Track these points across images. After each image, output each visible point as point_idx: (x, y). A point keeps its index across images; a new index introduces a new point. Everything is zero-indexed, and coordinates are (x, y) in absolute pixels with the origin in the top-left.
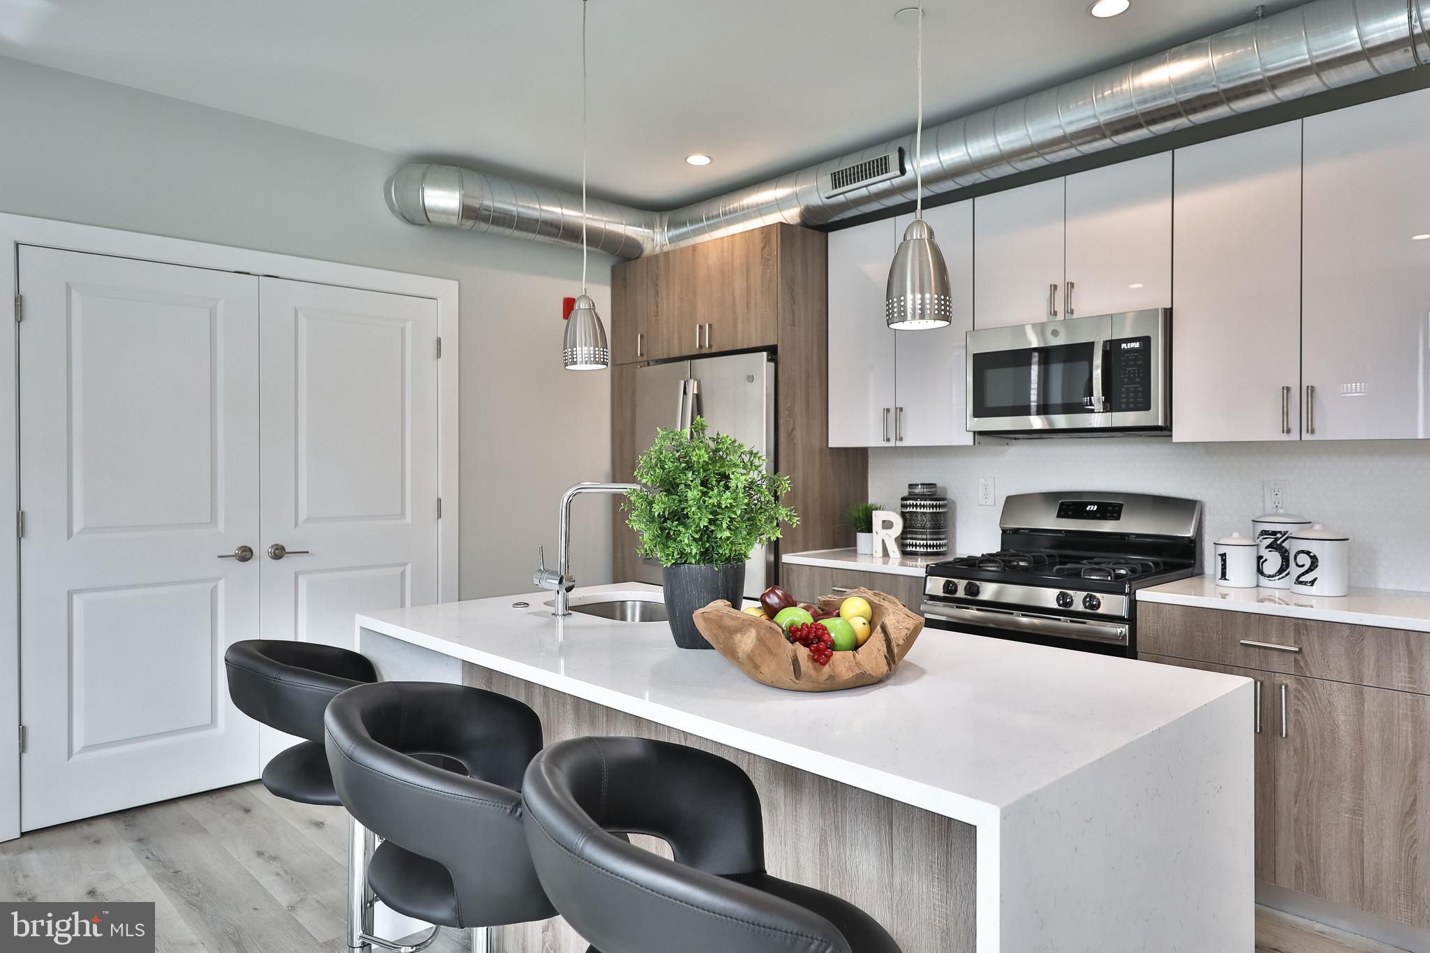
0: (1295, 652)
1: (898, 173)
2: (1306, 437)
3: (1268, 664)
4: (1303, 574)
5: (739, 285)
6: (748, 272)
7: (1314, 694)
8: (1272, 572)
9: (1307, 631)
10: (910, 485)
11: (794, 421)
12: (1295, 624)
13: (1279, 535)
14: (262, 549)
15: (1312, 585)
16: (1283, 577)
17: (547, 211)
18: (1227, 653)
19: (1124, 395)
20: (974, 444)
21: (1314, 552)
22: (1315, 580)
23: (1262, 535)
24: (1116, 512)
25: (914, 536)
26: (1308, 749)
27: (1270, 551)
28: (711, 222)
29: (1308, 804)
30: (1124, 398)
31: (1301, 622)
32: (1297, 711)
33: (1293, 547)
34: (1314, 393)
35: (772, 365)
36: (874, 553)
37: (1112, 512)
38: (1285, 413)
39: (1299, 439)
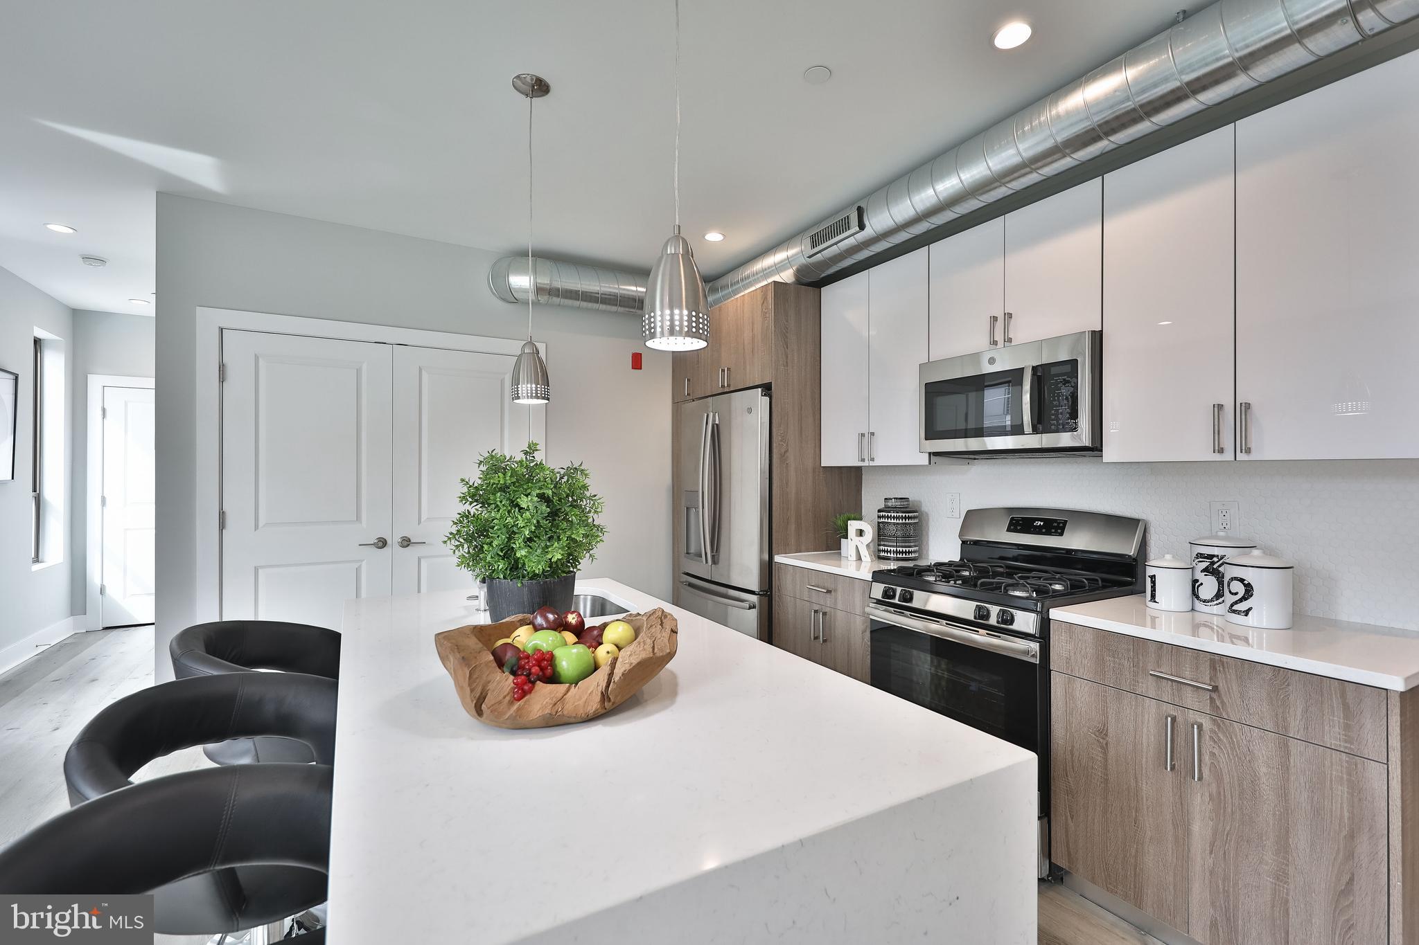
0: (1208, 690)
1: (857, 229)
2: (1240, 457)
3: (1182, 699)
4: (1236, 603)
5: (747, 335)
6: (753, 324)
7: (1231, 738)
8: (1209, 597)
9: (1224, 668)
10: (886, 499)
11: (787, 445)
12: (1211, 659)
13: (1215, 559)
14: (394, 539)
15: (1246, 615)
16: (1220, 603)
17: (624, 289)
18: (1138, 682)
19: (1053, 417)
20: (930, 463)
21: (1248, 579)
22: (1250, 609)
23: (1197, 558)
24: (1060, 528)
25: (886, 543)
26: (1225, 797)
27: (1206, 575)
28: (734, 288)
29: (1225, 857)
30: (1053, 420)
31: (1217, 658)
32: (1212, 754)
33: (1229, 572)
34: (1249, 411)
35: (767, 399)
36: (849, 557)
37: (1057, 528)
38: (1216, 432)
39: (1233, 459)
